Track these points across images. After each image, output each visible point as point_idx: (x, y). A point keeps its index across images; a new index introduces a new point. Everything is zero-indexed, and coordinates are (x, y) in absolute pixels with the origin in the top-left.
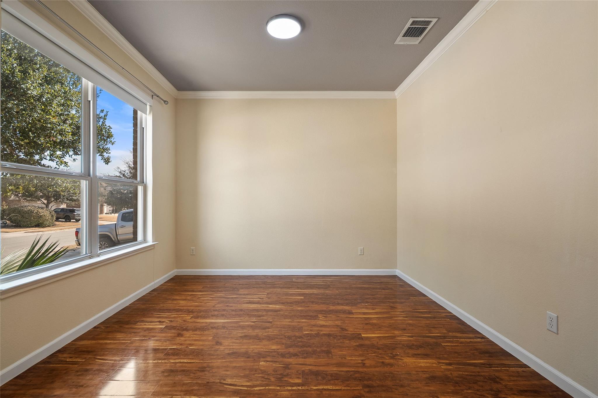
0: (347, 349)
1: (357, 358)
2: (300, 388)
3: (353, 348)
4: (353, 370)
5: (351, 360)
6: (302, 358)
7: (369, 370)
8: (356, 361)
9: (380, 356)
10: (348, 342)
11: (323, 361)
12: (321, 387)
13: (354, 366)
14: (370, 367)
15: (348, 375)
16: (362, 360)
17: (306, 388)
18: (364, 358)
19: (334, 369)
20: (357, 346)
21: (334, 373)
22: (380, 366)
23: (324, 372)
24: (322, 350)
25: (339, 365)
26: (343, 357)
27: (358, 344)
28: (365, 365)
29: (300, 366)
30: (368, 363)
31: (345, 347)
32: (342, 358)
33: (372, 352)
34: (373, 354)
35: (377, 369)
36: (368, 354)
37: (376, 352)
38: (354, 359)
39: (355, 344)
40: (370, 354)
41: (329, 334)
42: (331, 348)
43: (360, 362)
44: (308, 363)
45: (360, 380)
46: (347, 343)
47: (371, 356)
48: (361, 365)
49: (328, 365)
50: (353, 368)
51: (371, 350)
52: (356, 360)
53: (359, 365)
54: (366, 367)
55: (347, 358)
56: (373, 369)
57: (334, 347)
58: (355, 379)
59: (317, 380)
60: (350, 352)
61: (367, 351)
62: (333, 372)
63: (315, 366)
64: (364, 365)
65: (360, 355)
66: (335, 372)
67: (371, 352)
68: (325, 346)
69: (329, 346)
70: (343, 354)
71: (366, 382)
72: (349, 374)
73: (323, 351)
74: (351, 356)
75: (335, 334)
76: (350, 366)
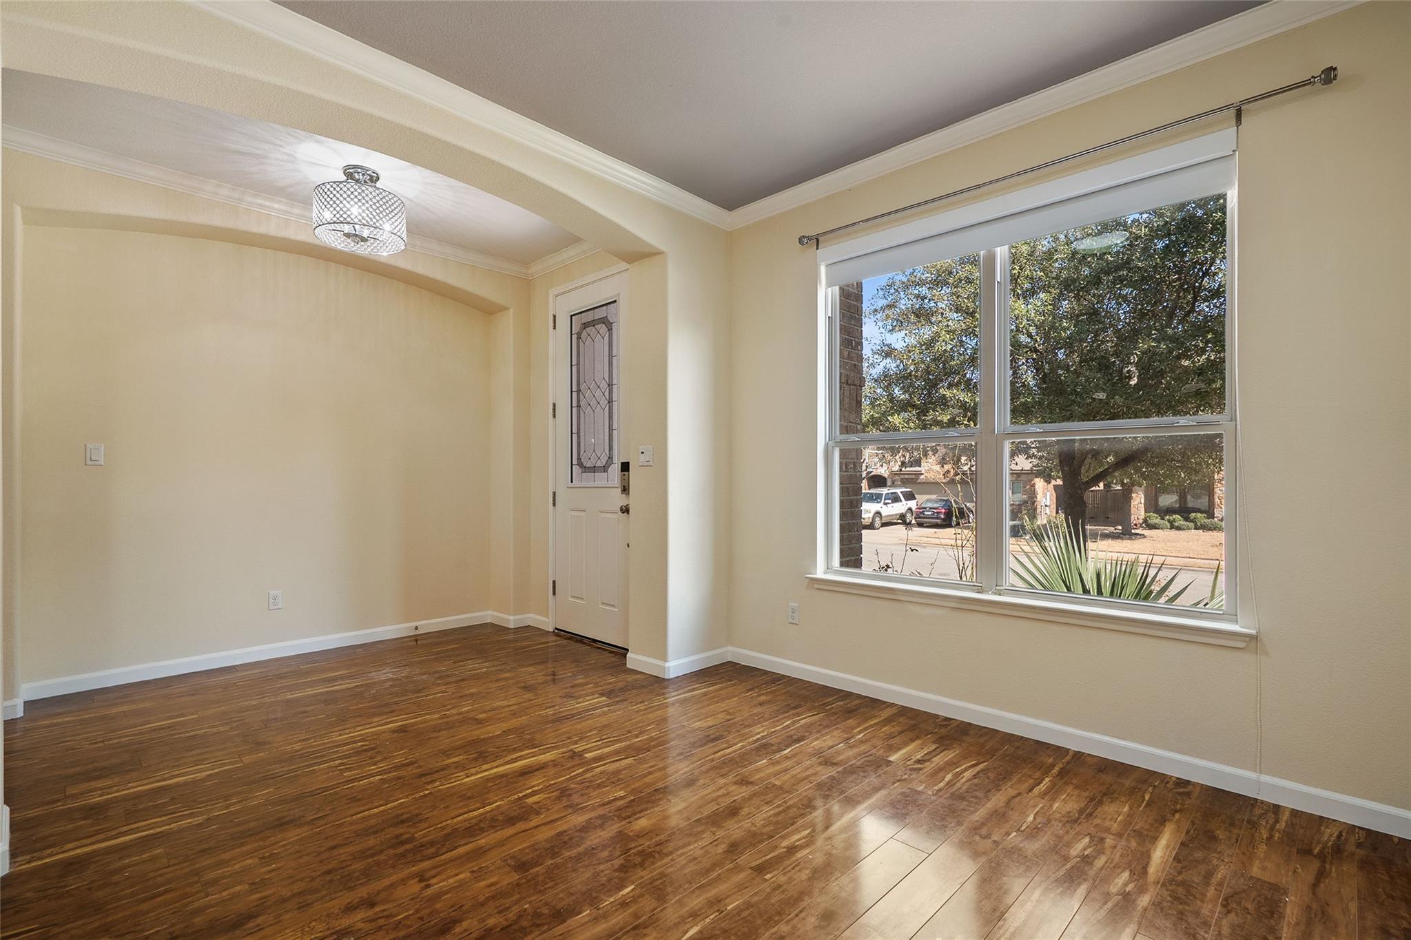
0: (482, 898)
1: (445, 886)
2: (521, 795)
3: (464, 908)
4: (443, 857)
5: (457, 875)
6: (566, 832)
7: (408, 871)
8: (443, 877)
9: (382, 922)
10: (491, 922)
11: (517, 847)
12: (488, 808)
13: (443, 865)
14: (403, 881)
15: (449, 844)
16: (428, 886)
17: (512, 798)
18: (426, 894)
19: (483, 841)
20: (456, 922)
21: (480, 834)
22: (379, 893)
23: (500, 828)
24: (541, 865)
25: (480, 852)
26: (478, 874)
27: (458, 929)
28: (417, 879)
29: (554, 818)
30: (414, 887)
31: (488, 899)
32: (480, 868)
33: (404, 923)
34: (405, 918)
35: (386, 882)
36: (417, 911)
37: (394, 929)
38: (451, 881)
39: (465, 924)
40: (411, 912)
41: (564, 921)
42: (524, 880)
43: (433, 881)
44: (544, 828)
45: (422, 846)
46: (490, 916)
47: (407, 910)
48: (428, 875)
49: (501, 843)
50: (444, 860)
51: (409, 926)
52: (444, 880)
53: (433, 872)
54: (412, 876)
55: (469, 875)
56: (394, 878)
57: (518, 885)
58: (432, 844)
59: (502, 813)
60: (468, 894)
61: (421, 919)
62: (483, 835)
63: (525, 831)
64: (422, 876)
65: (438, 896)
66: (478, 838)
67: (409, 923)
68: (541, 878)
69: (533, 882)
70: (484, 880)
71: (408, 846)
72: (449, 847)
73: (536, 864)
74: (461, 884)
75: (546, 932)
76: (452, 860)
